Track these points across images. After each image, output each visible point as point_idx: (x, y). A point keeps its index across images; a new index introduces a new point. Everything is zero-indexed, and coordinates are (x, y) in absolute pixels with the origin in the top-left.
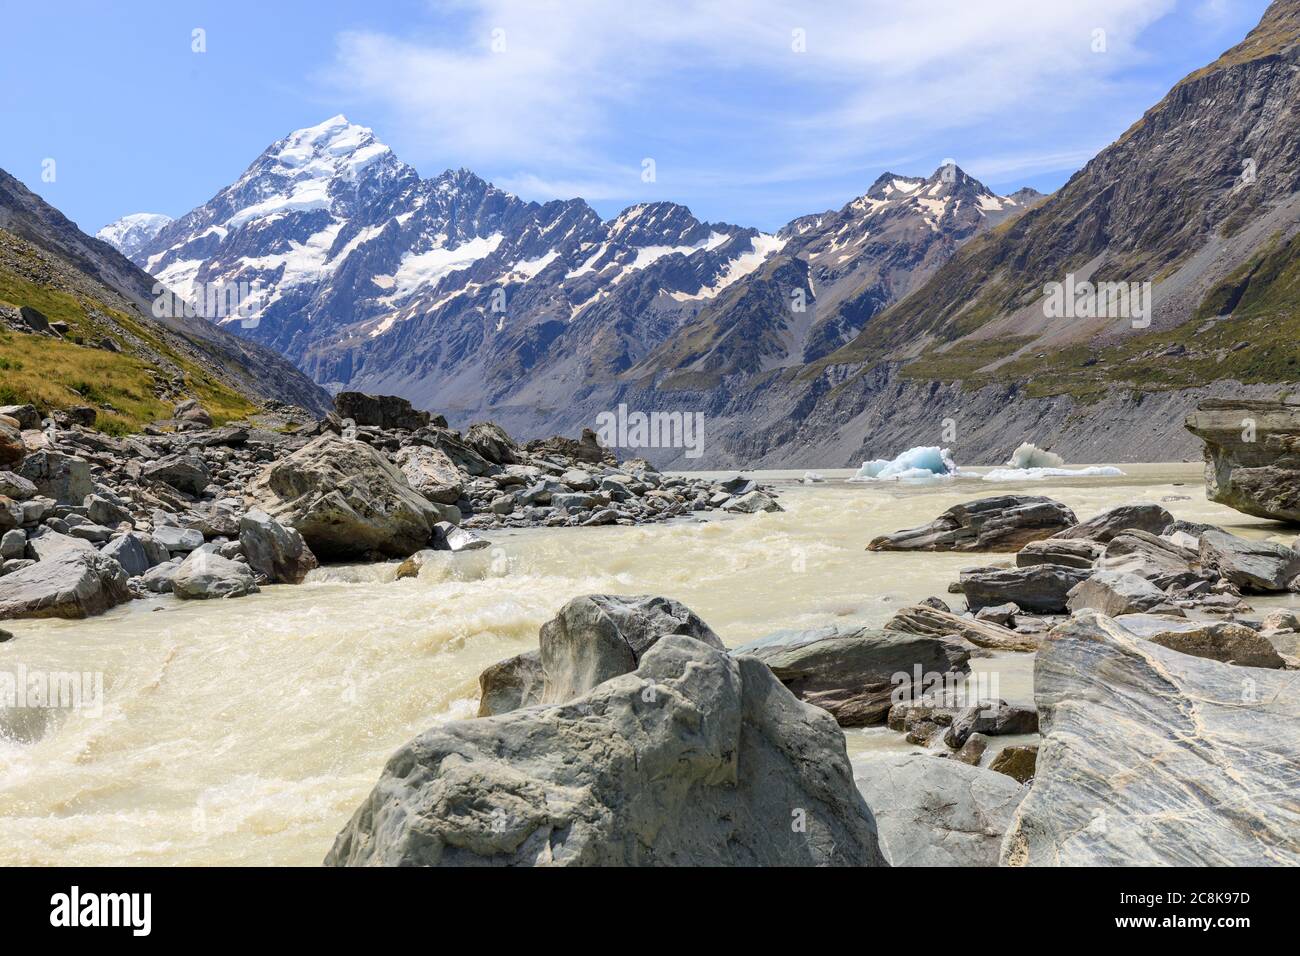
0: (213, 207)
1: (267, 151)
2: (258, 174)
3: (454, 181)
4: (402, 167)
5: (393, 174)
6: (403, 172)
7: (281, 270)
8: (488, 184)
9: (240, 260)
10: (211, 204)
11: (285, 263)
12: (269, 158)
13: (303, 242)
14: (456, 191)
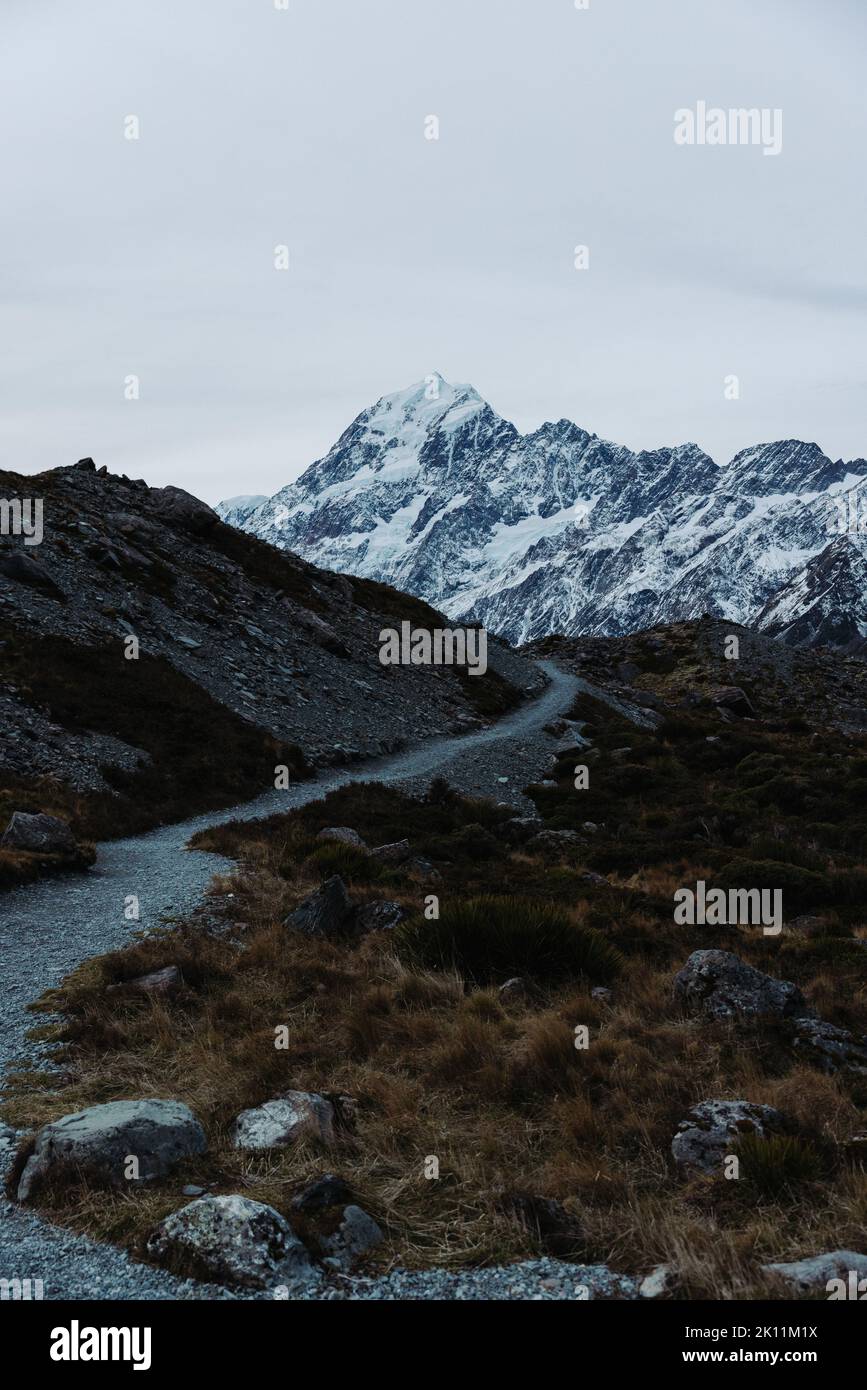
0: (303, 483)
1: (357, 419)
2: (348, 445)
3: (551, 435)
4: (499, 424)
5: (490, 433)
6: (501, 428)
7: (363, 549)
8: (591, 435)
9: (321, 540)
10: (302, 481)
11: (368, 541)
12: (359, 427)
13: (387, 518)
14: (554, 446)
